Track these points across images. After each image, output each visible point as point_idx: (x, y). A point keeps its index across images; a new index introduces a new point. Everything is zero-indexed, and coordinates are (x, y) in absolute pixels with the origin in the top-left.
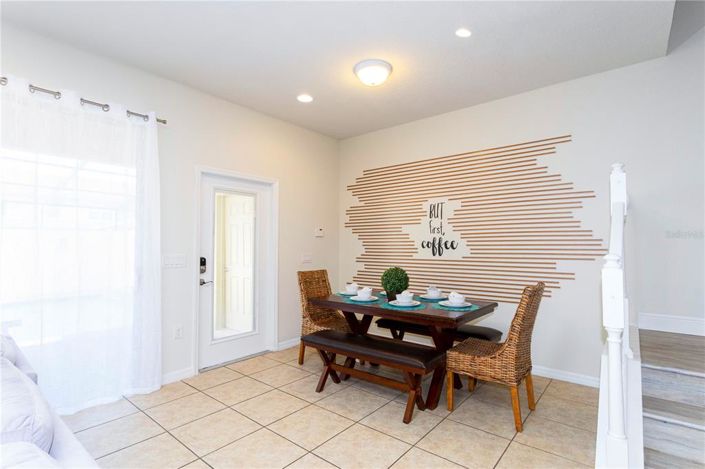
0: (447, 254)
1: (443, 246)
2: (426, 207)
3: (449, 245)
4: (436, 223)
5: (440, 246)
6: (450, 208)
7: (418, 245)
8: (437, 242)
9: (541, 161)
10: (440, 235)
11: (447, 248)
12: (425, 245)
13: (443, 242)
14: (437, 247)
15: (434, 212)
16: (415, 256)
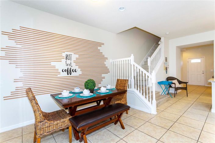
0: (73, 74)
1: (72, 71)
2: (64, 55)
3: (74, 71)
4: (69, 62)
5: (70, 71)
6: (74, 57)
7: (60, 71)
8: (69, 69)
9: (99, 48)
10: (70, 67)
11: (73, 72)
12: (64, 71)
13: (72, 69)
14: (69, 72)
15: (67, 57)
16: (59, 76)
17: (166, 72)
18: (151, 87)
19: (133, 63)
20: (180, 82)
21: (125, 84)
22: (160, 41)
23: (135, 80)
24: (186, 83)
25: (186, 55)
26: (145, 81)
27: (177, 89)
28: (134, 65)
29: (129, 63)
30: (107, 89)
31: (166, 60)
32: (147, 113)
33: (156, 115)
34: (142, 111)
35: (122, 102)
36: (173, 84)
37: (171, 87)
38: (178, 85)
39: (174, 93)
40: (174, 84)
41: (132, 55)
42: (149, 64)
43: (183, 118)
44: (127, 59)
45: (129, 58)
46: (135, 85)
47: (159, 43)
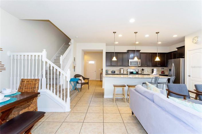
17: (74, 70)
18: (62, 85)
19: (45, 59)
20: (84, 79)
21: (35, 84)
22: (70, 42)
23: (47, 79)
24: (88, 79)
25: (87, 57)
26: (56, 79)
27: (82, 84)
28: (46, 62)
29: (40, 58)
30: (5, 96)
31: (75, 60)
32: (61, 113)
33: (70, 112)
34: (55, 112)
35: (31, 109)
36: (79, 81)
37: (78, 83)
38: (83, 81)
39: (80, 87)
40: (81, 80)
41: (45, 50)
42: (61, 62)
43: (91, 107)
44: (37, 54)
45: (40, 54)
46: (47, 84)
47: (69, 44)
